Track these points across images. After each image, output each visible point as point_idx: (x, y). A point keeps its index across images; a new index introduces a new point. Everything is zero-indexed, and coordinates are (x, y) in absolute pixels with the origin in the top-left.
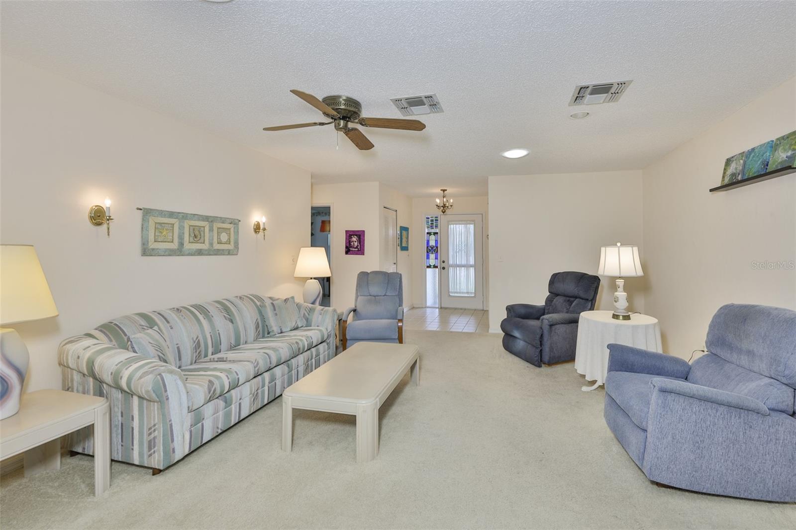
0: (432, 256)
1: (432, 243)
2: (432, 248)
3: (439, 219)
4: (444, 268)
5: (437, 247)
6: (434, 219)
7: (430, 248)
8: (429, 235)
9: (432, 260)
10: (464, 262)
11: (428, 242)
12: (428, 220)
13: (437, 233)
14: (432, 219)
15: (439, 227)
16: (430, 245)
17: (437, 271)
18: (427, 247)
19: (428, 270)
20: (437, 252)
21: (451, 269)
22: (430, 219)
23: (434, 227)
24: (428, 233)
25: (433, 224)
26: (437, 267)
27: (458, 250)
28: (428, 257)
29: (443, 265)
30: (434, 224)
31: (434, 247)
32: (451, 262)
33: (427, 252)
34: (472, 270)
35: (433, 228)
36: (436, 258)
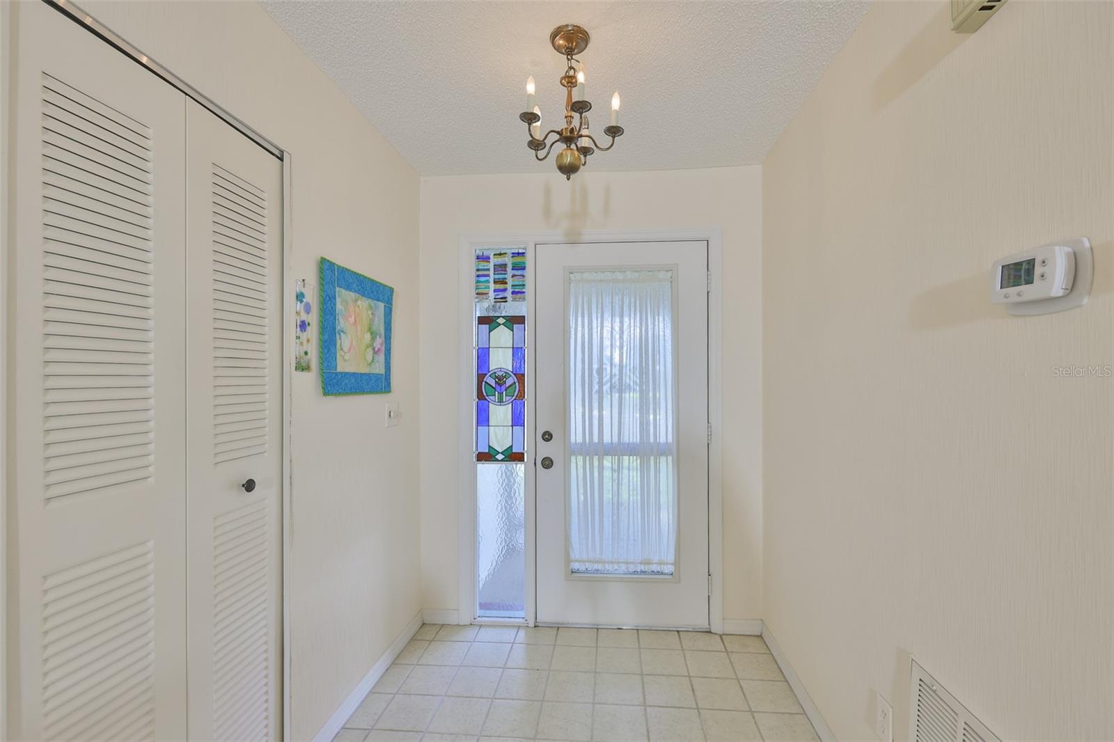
0: (500, 413)
1: (501, 360)
2: (500, 380)
3: (529, 261)
4: (548, 463)
5: (520, 377)
6: (508, 261)
7: (492, 382)
8: (485, 327)
9: (499, 431)
10: (632, 435)
11: (483, 356)
12: (483, 265)
13: (520, 320)
14: (500, 260)
15: (529, 289)
16: (492, 367)
17: (521, 474)
18: (481, 378)
19: (485, 469)
20: (521, 395)
21: (577, 463)
22: (493, 261)
23: (508, 294)
24: (482, 320)
25: (504, 282)
26: (518, 457)
27: (606, 388)
28: (483, 418)
29: (545, 450)
30: (510, 281)
31: (507, 375)
32: (576, 435)
33: (481, 396)
34: (666, 467)
35: (504, 299)
36: (517, 420)
